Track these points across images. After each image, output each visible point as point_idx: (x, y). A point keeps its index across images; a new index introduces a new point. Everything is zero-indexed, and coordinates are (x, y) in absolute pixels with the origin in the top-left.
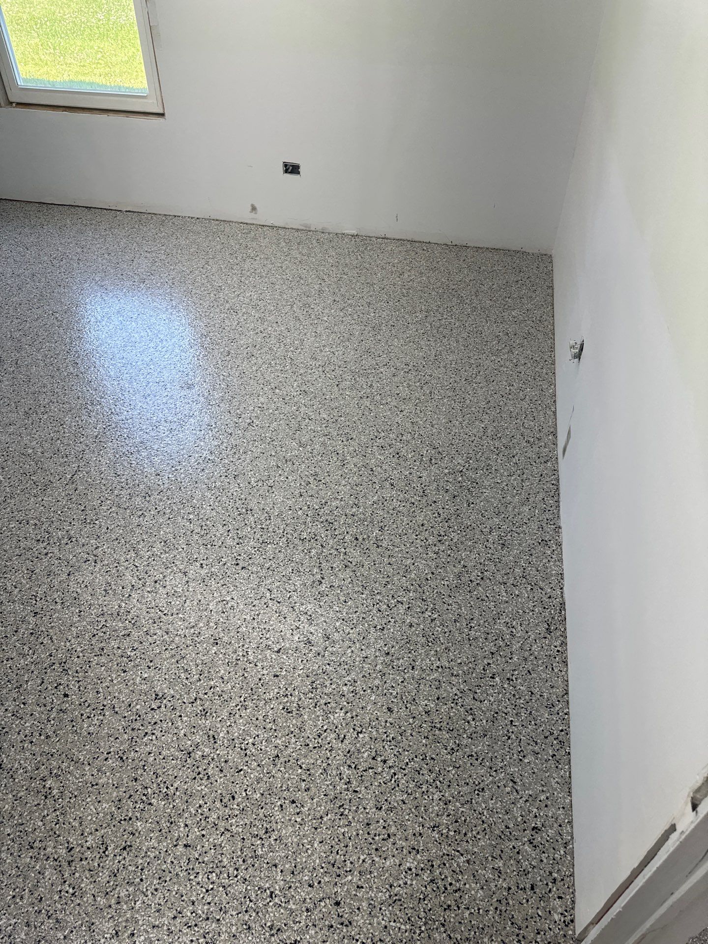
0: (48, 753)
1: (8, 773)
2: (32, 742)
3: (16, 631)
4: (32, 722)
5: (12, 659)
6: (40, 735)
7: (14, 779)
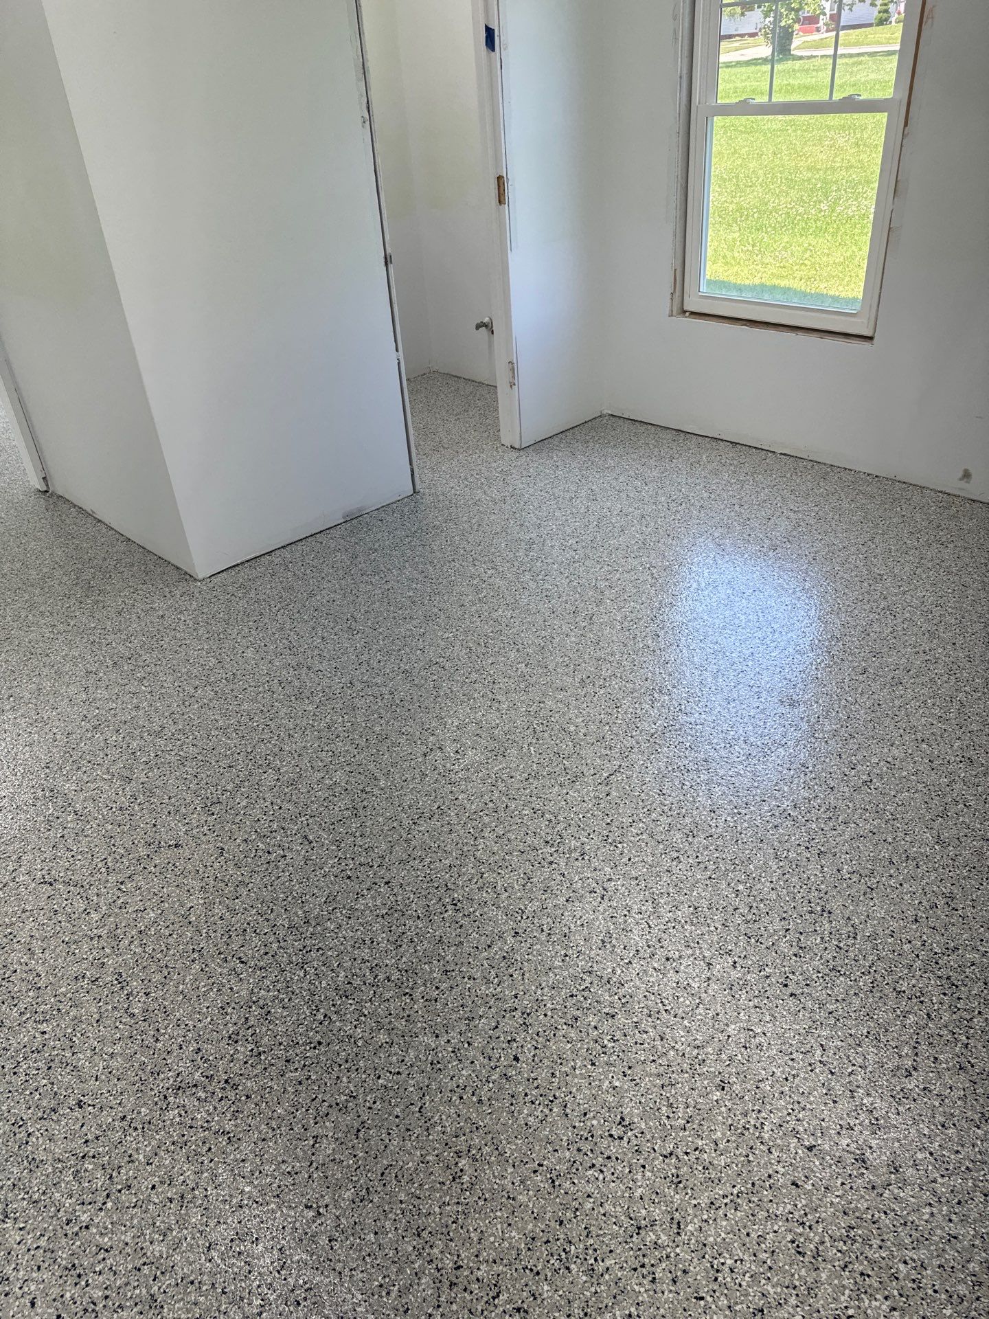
0: (474, 1123)
1: (426, 1122)
2: (461, 1098)
3: (489, 946)
4: (470, 1072)
5: (474, 979)
6: (473, 1095)
7: (429, 1134)
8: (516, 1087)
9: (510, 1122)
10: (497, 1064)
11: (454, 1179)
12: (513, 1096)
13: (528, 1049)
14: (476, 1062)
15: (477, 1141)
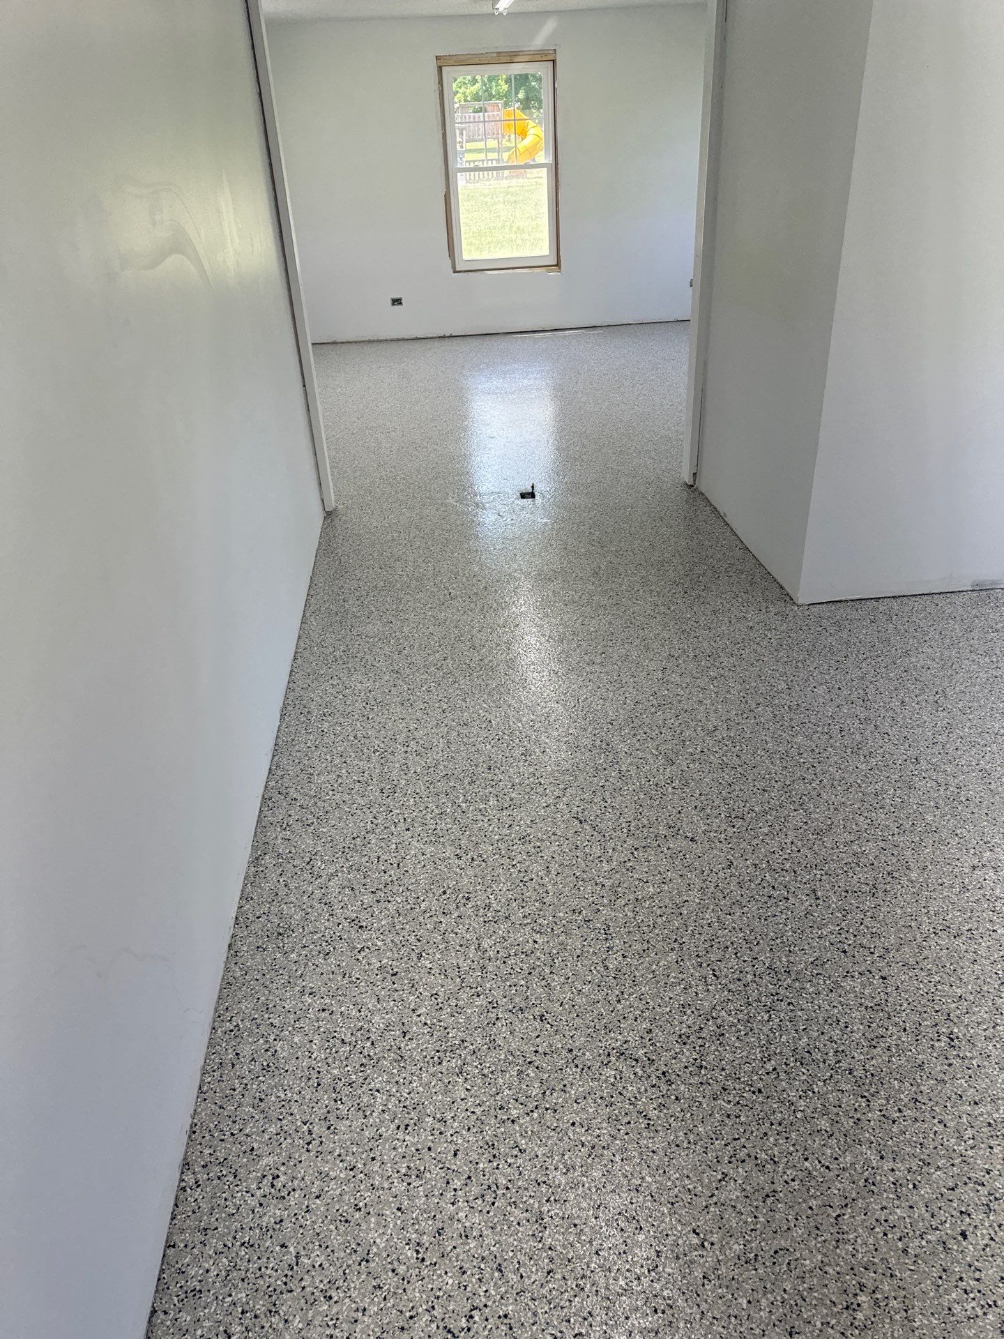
8: (952, 1263)
9: (932, 1294)
10: (940, 1226)
11: (847, 1308)
12: (944, 1270)
13: (982, 1234)
14: (915, 1209)
15: (887, 1288)
